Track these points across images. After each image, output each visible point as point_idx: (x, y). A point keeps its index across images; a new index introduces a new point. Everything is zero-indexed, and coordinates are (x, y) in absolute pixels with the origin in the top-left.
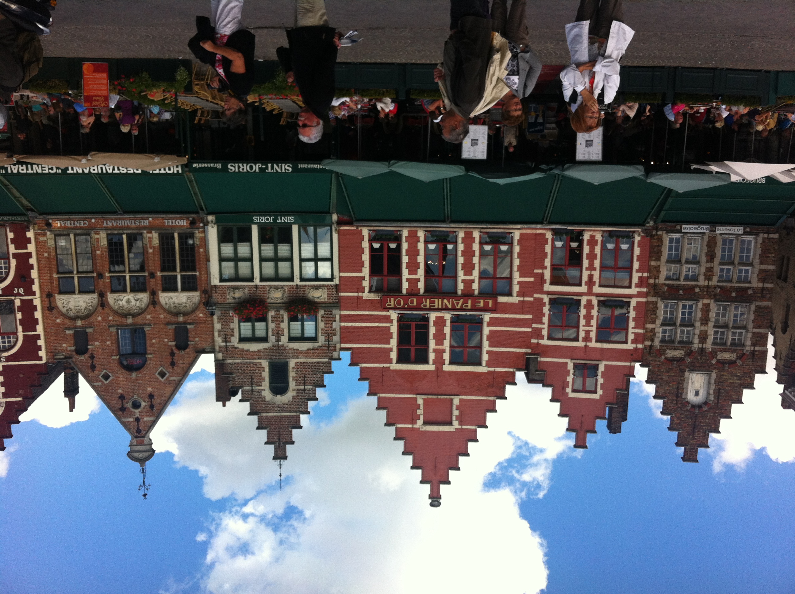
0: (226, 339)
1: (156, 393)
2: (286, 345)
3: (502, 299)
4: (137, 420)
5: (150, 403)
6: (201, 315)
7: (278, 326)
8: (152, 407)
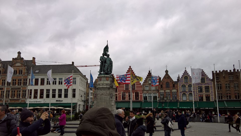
3: (123, 92)
4: (167, 76)
5: (166, 78)
6: (159, 89)
7: (150, 88)
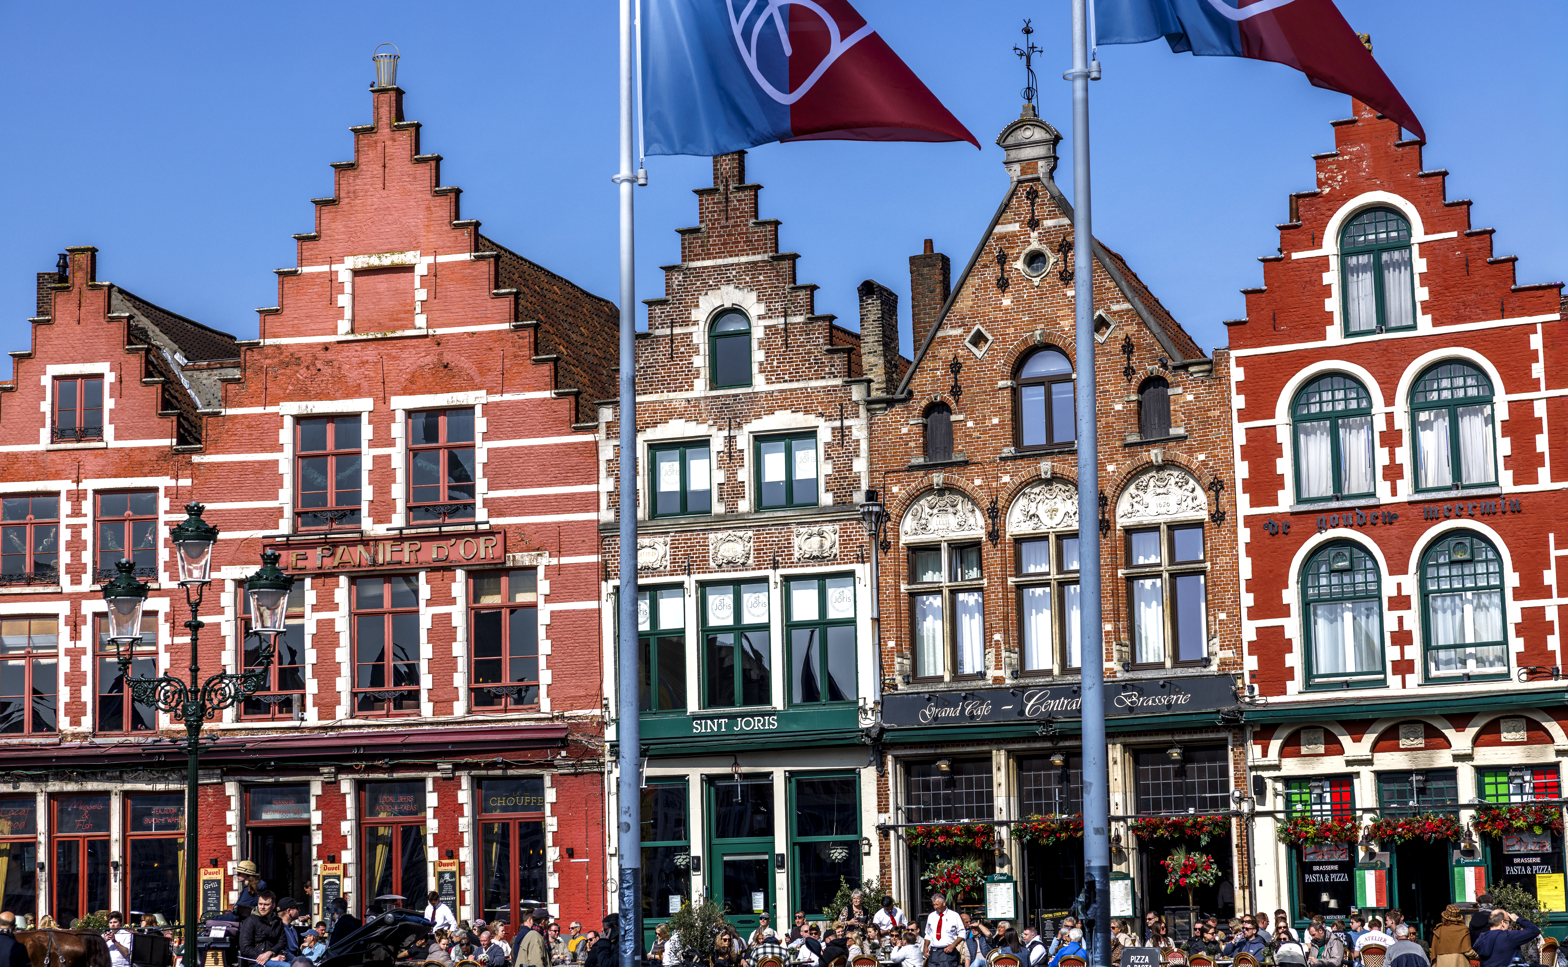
0: (842, 433)
1: (993, 291)
2: (714, 431)
3: (252, 571)
4: (1034, 224)
5: (1007, 267)
6: (895, 489)
8: (1002, 259)
